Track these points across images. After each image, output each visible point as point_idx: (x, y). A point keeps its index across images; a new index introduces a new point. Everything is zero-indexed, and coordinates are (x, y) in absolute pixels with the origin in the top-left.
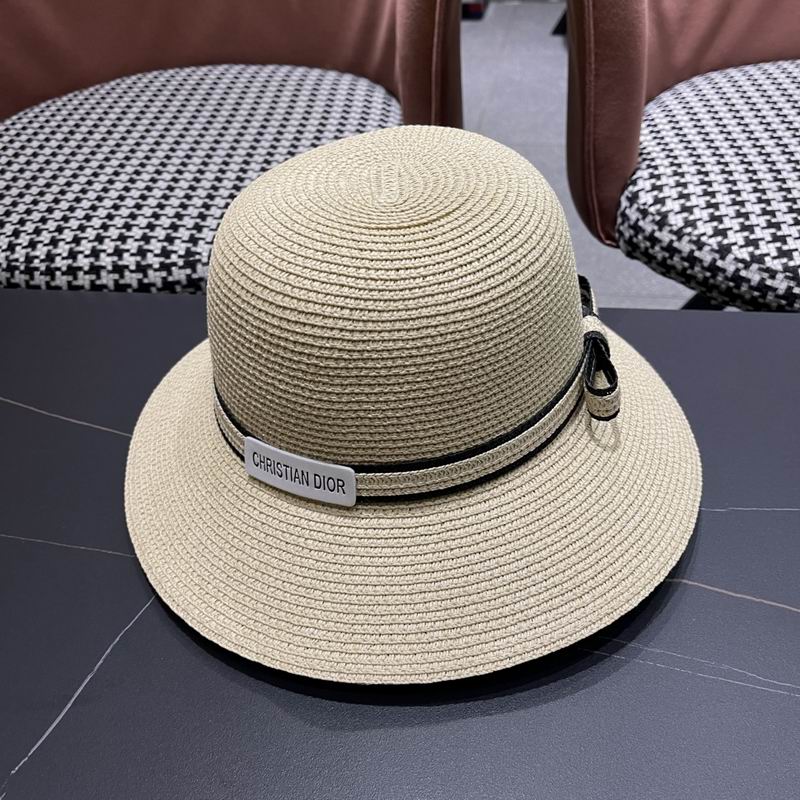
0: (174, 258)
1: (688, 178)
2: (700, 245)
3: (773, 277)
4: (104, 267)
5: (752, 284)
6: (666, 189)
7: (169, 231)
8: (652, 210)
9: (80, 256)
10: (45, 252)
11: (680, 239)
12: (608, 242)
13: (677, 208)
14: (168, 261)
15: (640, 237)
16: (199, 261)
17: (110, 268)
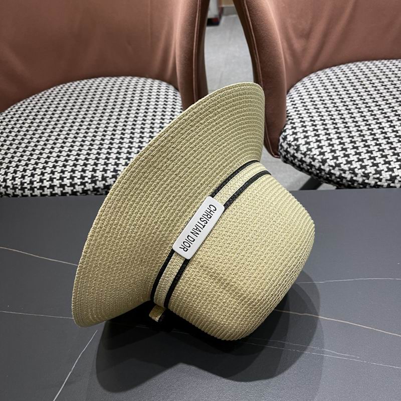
0: (86, 179)
1: (308, 128)
2: (314, 159)
3: (345, 173)
4: (56, 186)
5: (336, 176)
6: (298, 134)
7: (83, 167)
8: (293, 143)
9: (45, 181)
10: (29, 180)
11: (305, 157)
12: (276, 156)
13: (304, 143)
14: (84, 181)
15: (289, 155)
16: (98, 180)
17: (58, 186)
